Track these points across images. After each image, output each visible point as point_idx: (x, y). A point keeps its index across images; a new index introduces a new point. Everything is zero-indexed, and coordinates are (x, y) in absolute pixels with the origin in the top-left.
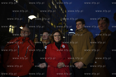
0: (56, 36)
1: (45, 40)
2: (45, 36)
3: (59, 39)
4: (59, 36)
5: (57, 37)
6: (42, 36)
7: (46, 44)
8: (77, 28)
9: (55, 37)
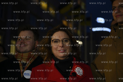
0: (56, 41)
1: (25, 52)
2: (23, 42)
3: (65, 51)
4: (66, 41)
5: (60, 44)
6: (16, 40)
7: (27, 66)
8: (115, 18)
9: (54, 45)
